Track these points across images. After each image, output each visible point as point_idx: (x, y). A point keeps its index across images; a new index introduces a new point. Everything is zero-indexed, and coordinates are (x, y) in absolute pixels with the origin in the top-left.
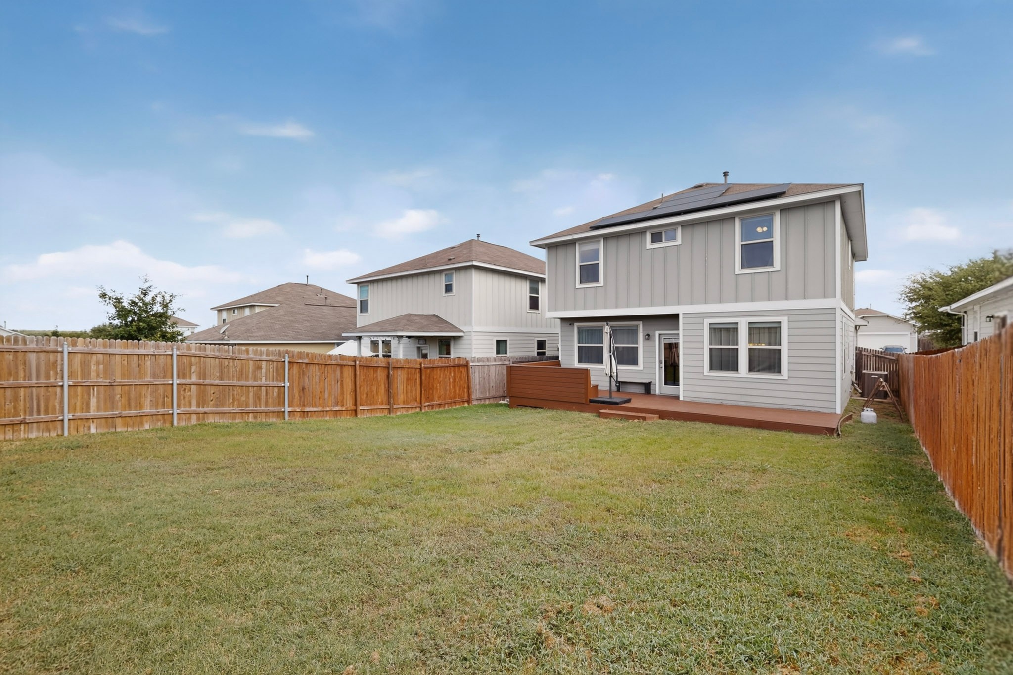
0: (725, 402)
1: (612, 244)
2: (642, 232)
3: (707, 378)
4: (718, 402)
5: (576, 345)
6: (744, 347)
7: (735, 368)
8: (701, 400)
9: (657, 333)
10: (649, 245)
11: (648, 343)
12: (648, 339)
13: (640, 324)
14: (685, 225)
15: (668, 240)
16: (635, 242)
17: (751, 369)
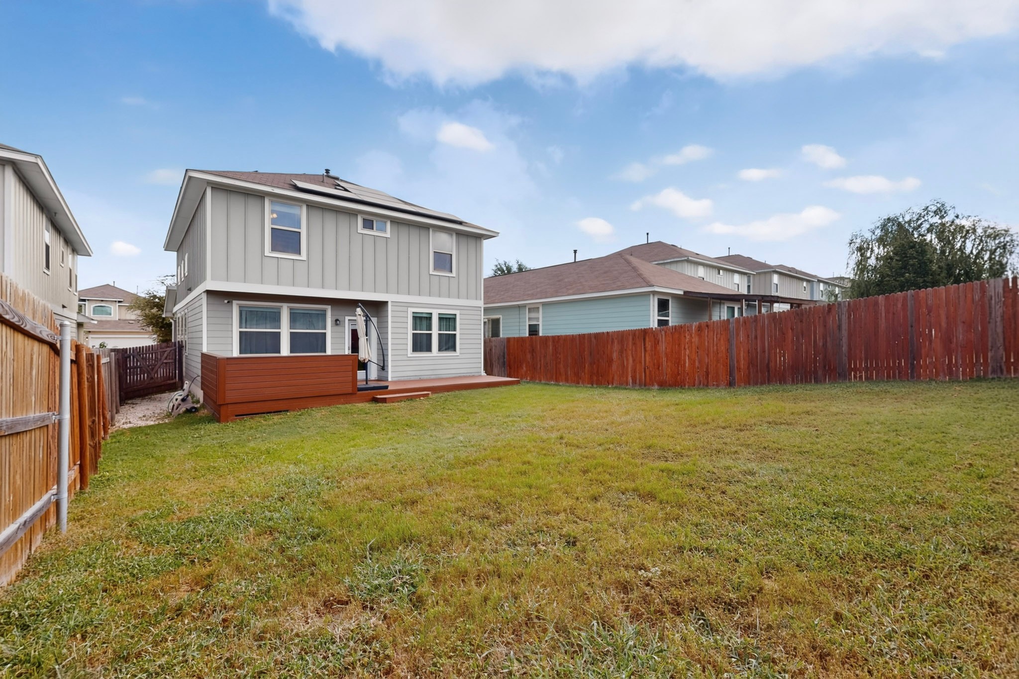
0: (422, 377)
1: (317, 215)
2: (354, 213)
3: (410, 359)
4: (417, 378)
5: (236, 330)
6: (435, 332)
7: (429, 349)
8: (406, 378)
9: (347, 318)
10: (361, 230)
11: (337, 328)
12: (337, 324)
13: (329, 308)
14: (395, 221)
15: (378, 230)
16: (344, 221)
17: (440, 350)
